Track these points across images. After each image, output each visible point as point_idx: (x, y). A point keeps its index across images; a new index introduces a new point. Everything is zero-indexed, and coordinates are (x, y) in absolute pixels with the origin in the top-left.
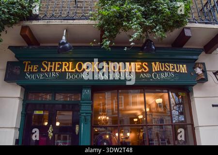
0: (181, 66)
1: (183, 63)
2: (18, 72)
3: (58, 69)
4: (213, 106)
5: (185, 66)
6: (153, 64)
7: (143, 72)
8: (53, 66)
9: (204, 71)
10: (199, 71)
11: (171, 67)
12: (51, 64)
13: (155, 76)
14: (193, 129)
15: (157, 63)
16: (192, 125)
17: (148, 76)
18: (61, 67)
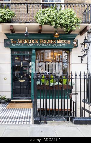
0: (68, 41)
1: (69, 40)
2: (9, 43)
3: (24, 42)
4: (78, 56)
5: (70, 41)
6: (58, 40)
7: (54, 44)
8: (22, 41)
9: (77, 43)
10: (75, 43)
11: (64, 42)
12: (21, 41)
13: (58, 45)
14: (70, 64)
15: (59, 40)
16: (70, 63)
17: (55, 45)
18: (25, 42)
